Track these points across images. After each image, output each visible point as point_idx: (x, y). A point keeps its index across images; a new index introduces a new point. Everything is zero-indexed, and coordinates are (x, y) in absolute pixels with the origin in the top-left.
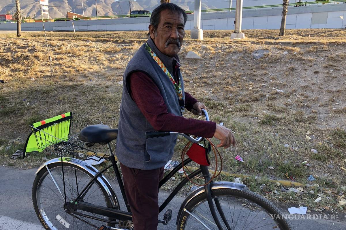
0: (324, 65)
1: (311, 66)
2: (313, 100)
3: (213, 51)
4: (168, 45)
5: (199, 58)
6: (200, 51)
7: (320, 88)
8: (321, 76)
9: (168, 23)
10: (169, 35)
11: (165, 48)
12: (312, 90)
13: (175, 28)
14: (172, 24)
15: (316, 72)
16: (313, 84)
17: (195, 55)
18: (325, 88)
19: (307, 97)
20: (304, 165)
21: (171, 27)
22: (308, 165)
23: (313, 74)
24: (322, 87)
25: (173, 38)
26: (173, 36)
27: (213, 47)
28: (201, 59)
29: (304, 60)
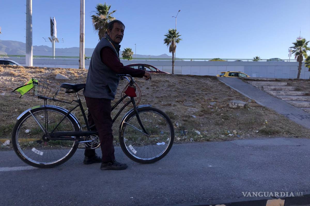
0: (151, 84)
1: (144, 85)
2: (150, 102)
3: (76, 74)
4: (116, 38)
5: (67, 79)
6: (66, 74)
7: (152, 96)
8: (150, 90)
9: (117, 28)
10: (117, 34)
11: (115, 39)
12: (148, 97)
13: (120, 31)
14: (119, 29)
15: (148, 88)
16: (148, 94)
17: (63, 77)
18: (154, 95)
19: (146, 100)
20: (157, 128)
21: (118, 30)
22: (158, 127)
23: (146, 89)
24: (153, 95)
25: (119, 35)
26: (119, 34)
27: (75, 72)
28: (68, 80)
29: (139, 82)
